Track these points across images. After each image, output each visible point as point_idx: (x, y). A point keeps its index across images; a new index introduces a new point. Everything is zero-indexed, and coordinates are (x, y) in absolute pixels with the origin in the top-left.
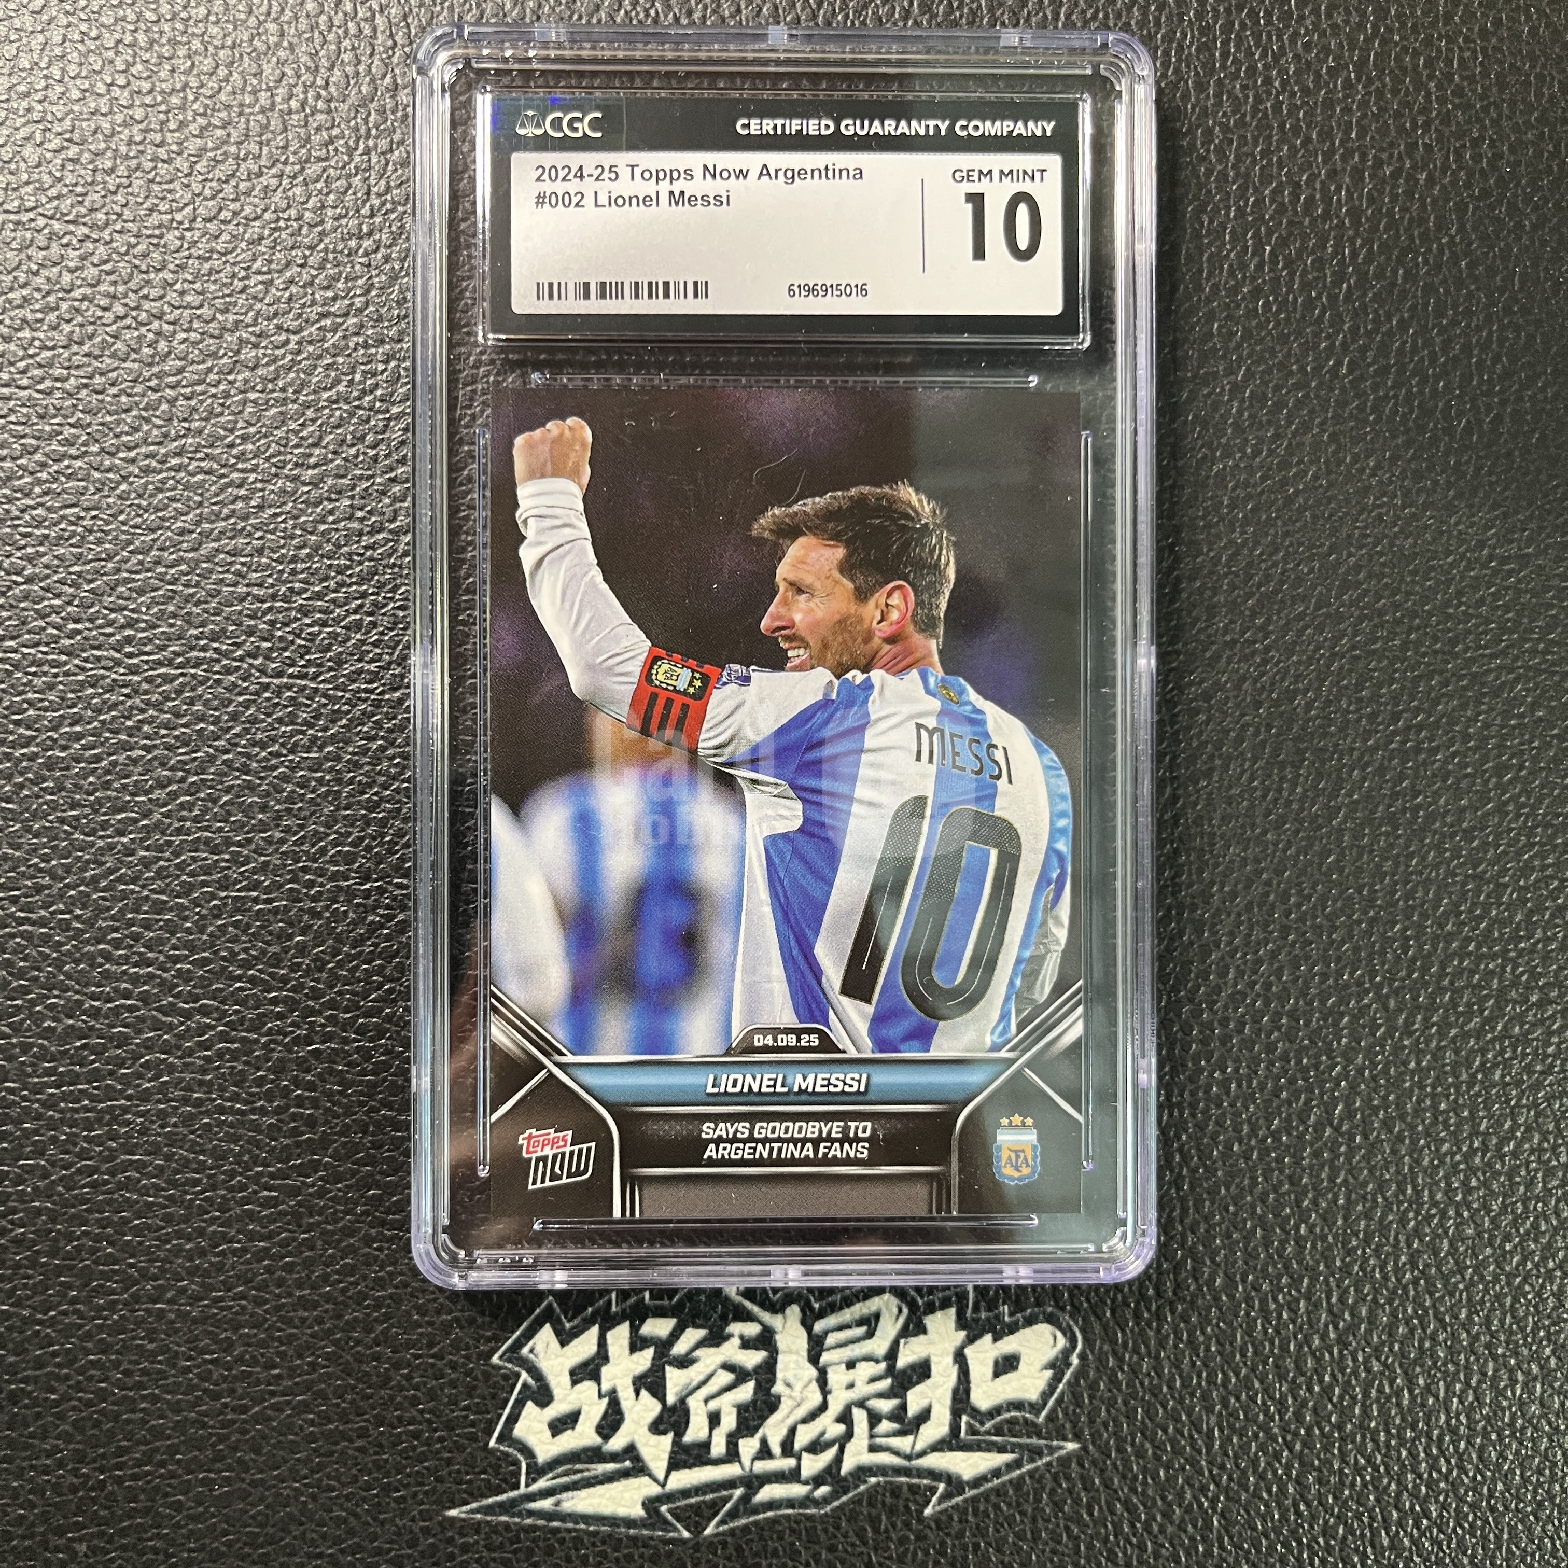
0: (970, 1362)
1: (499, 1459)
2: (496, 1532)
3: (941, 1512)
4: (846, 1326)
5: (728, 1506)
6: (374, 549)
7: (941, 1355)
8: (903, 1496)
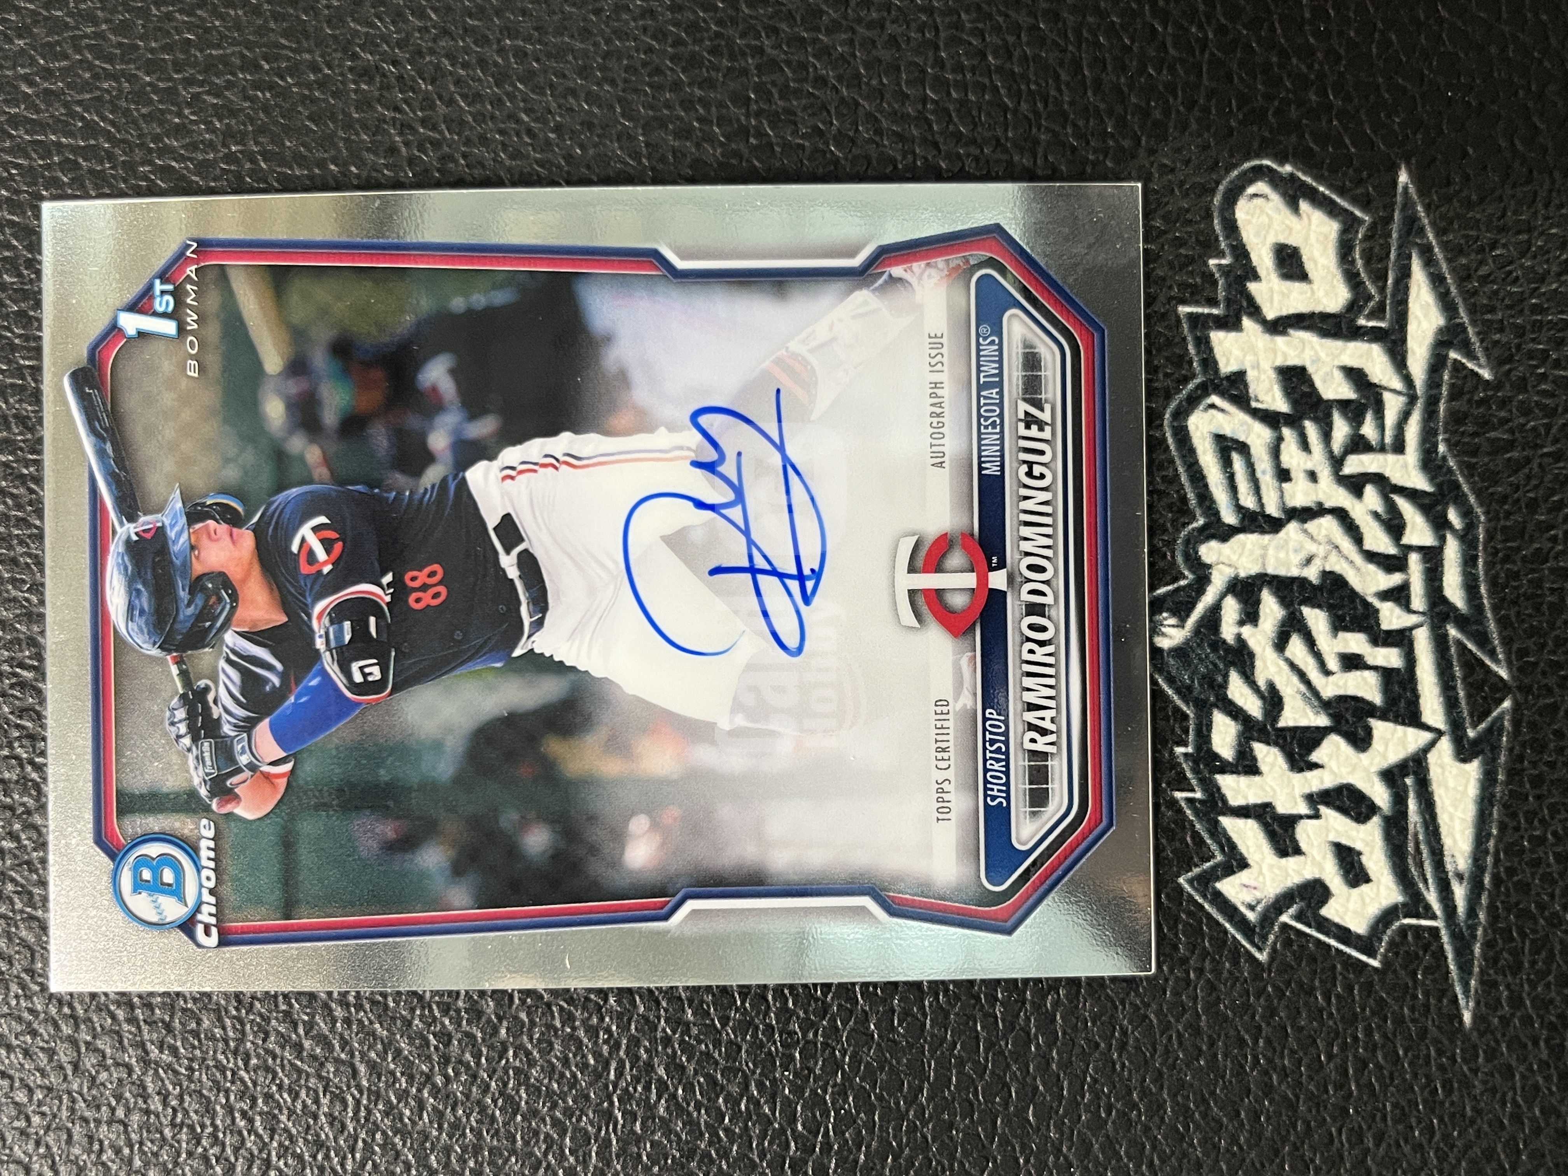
0: (1285, 312)
1: (1397, 954)
2: (1496, 961)
3: (1488, 357)
4: (1231, 479)
5: (1470, 646)
6: (169, 1093)
7: (1275, 351)
8: (1464, 408)
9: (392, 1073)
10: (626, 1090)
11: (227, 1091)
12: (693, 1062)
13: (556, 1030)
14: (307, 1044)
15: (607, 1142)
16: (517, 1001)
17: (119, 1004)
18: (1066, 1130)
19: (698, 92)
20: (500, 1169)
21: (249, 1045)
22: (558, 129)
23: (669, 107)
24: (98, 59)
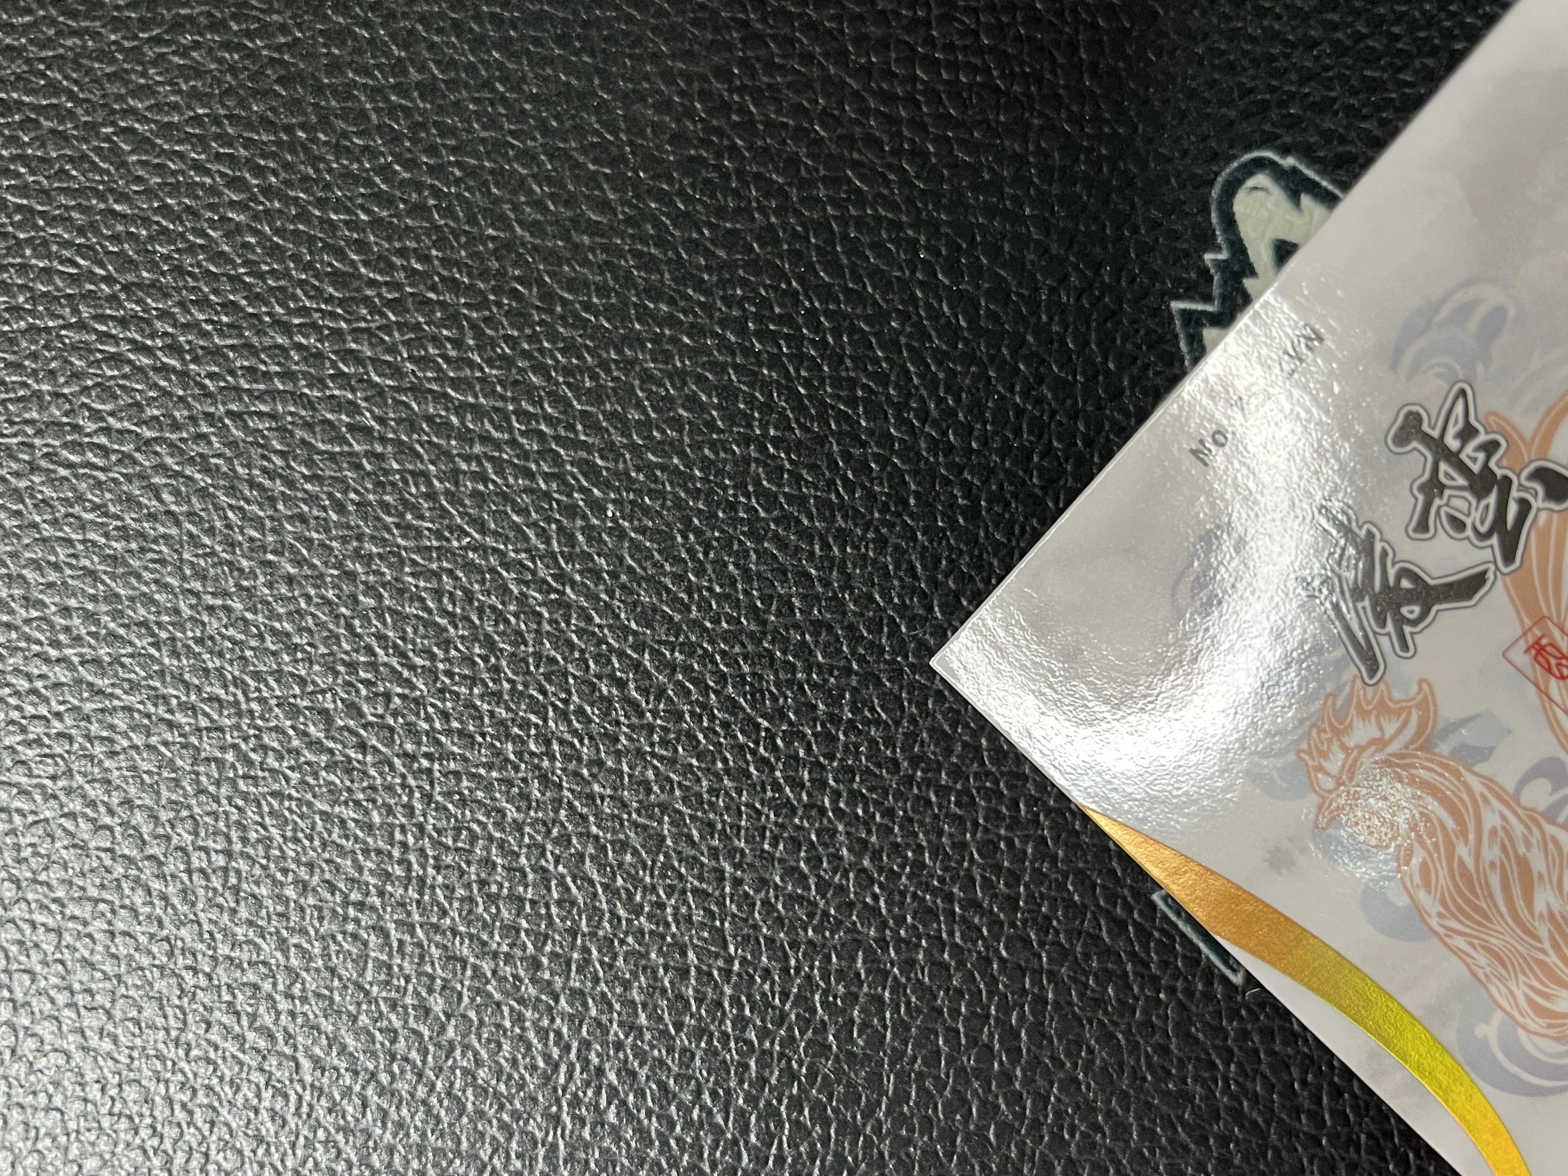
6: (107, 1082)
9: (336, 1069)
10: (575, 1095)
11: (167, 1082)
12: (646, 1068)
13: (505, 1031)
14: (251, 1036)
15: (554, 1147)
16: (466, 999)
17: (59, 989)
18: (1028, 1151)
19: (681, 65)
20: (444, 1171)
21: (191, 1036)
22: (534, 99)
23: (648, 80)
24: (63, 14)
